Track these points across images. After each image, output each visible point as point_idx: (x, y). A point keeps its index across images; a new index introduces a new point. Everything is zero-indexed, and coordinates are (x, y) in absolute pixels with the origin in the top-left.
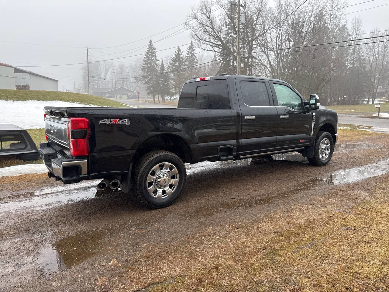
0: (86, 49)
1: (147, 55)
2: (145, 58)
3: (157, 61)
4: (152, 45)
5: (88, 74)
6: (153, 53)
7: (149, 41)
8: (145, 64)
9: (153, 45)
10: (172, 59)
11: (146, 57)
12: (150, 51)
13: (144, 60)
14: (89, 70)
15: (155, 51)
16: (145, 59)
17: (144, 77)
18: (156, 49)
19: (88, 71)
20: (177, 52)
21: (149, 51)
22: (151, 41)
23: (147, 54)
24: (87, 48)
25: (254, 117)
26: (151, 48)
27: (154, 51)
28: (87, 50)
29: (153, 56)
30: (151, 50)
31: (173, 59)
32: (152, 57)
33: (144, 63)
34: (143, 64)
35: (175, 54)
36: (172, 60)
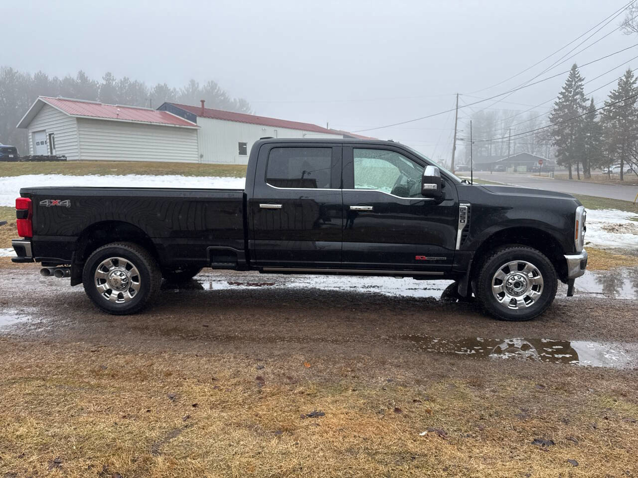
0: (456, 95)
1: (565, 93)
2: (560, 99)
3: (584, 102)
4: (576, 73)
5: (455, 135)
6: (578, 87)
7: (571, 67)
8: (560, 109)
9: (578, 73)
10: (611, 94)
11: (561, 96)
12: (572, 84)
13: (558, 102)
14: (457, 128)
15: (583, 83)
16: (561, 101)
17: (555, 133)
18: (583, 79)
19: (456, 130)
20: (625, 80)
21: (570, 86)
22: (575, 67)
23: (564, 91)
24: (458, 94)
25: (280, 206)
26: (574, 79)
27: (580, 83)
28: (457, 97)
29: (577, 94)
30: (574, 83)
31: (614, 94)
32: (574, 95)
33: (557, 107)
34: (555, 110)
35: (619, 85)
36: (610, 96)
